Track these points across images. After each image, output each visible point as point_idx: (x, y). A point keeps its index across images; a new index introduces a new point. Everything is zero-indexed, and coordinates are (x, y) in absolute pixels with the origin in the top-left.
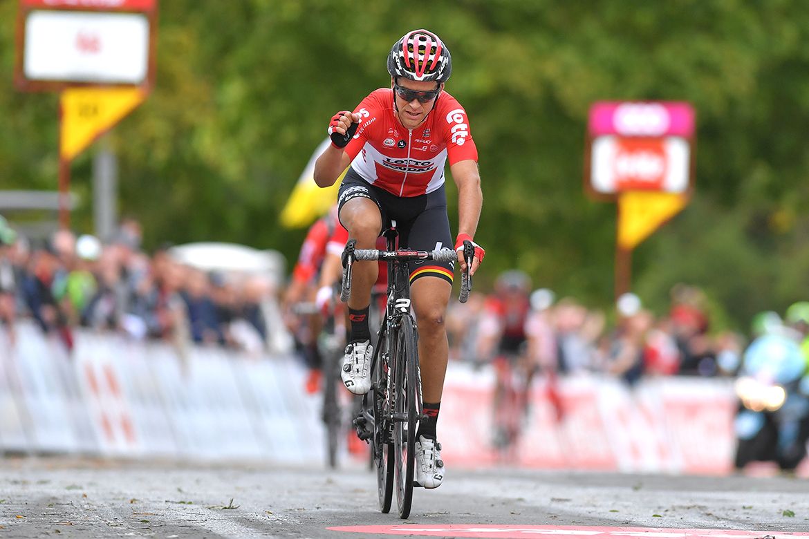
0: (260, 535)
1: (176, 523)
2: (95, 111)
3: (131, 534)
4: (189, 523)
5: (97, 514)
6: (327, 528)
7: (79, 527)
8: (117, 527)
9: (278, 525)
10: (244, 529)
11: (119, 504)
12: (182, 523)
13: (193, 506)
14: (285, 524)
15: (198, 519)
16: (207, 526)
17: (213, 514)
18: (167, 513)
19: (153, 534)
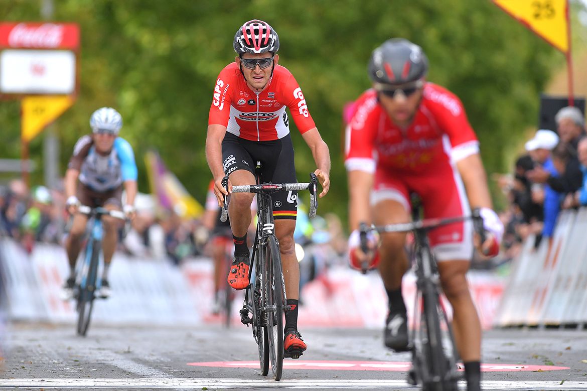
0: (147, 368)
1: (95, 362)
2: (42, 110)
3: (68, 369)
4: (103, 362)
5: (47, 356)
6: (188, 364)
7: (36, 365)
8: (59, 365)
9: (157, 362)
10: (137, 365)
11: (61, 351)
12: (99, 362)
13: (106, 352)
14: (162, 362)
15: (109, 359)
16: (115, 363)
17: (118, 356)
18: (90, 356)
19: (81, 369)
